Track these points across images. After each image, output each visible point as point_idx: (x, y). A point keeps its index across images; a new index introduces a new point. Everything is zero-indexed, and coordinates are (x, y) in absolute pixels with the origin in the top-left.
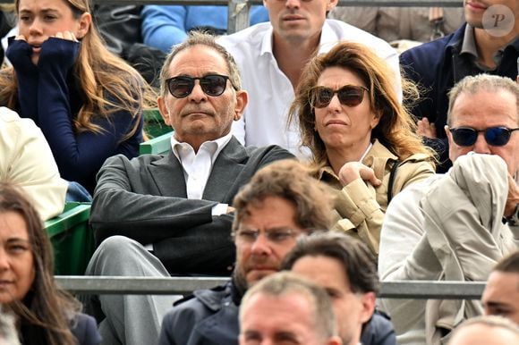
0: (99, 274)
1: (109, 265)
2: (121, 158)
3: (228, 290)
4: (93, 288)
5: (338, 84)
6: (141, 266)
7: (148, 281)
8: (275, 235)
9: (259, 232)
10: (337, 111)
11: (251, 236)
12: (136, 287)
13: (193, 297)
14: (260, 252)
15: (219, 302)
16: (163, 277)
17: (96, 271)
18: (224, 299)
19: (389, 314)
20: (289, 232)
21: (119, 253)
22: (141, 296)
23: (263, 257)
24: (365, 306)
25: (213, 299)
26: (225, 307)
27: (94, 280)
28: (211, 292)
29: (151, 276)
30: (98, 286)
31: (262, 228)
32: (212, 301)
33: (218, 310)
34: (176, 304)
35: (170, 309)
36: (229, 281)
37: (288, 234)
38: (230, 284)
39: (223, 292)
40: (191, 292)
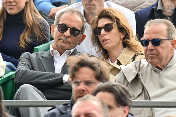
0: (19, 99)
1: (23, 95)
2: (28, 53)
3: (69, 105)
4: (16, 105)
5: (103, 24)
6: (35, 96)
7: (38, 102)
8: (87, 83)
9: (81, 82)
10: (104, 35)
11: (78, 83)
12: (33, 104)
13: (55, 108)
14: (82, 90)
15: (66, 110)
16: (43, 100)
17: (18, 98)
18: (68, 109)
19: (133, 114)
20: (93, 82)
21: (27, 91)
22: (35, 108)
23: (83, 92)
24: (125, 111)
25: (63, 108)
26: (68, 111)
27: (17, 101)
28: (63, 106)
29: (39, 100)
30: (18, 104)
31: (82, 81)
32: (63, 110)
33: (65, 113)
34: (48, 111)
35: (47, 113)
36: (69, 102)
37: (92, 83)
38: (70, 103)
39: (67, 106)
40: (55, 106)
